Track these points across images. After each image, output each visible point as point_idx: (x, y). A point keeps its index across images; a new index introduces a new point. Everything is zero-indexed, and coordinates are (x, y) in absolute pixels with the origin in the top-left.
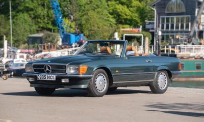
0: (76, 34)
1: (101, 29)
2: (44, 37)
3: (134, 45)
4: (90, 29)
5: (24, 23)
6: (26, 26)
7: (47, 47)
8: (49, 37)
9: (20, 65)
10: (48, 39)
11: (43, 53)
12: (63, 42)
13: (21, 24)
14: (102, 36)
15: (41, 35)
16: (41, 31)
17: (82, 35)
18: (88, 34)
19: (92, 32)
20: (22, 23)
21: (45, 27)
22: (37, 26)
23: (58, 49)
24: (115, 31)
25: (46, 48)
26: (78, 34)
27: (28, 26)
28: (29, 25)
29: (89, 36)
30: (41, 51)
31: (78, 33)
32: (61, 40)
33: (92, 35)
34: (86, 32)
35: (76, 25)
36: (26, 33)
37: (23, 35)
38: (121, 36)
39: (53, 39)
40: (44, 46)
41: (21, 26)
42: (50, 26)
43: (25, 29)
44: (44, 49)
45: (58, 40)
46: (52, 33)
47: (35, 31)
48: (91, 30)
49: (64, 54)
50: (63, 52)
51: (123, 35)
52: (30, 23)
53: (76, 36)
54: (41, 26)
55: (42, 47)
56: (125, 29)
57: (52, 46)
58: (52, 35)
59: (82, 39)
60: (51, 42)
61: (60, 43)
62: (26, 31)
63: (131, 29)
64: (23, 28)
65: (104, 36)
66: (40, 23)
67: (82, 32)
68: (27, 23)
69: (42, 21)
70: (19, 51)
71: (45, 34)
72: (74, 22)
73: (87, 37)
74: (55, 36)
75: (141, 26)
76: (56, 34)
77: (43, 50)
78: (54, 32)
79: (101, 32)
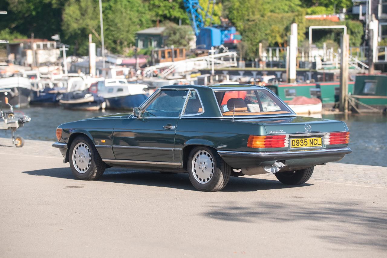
0: (223, 28)
1: (266, 18)
2: (165, 34)
3: (328, 48)
4: (246, 18)
5: (129, 9)
6: (132, 13)
7: (169, 53)
8: (175, 33)
9: (115, 90)
10: (173, 37)
11: (162, 65)
12: (198, 43)
13: (124, 10)
14: (268, 32)
15: (159, 30)
16: (160, 21)
17: (233, 29)
18: (242, 27)
19: (250, 23)
20: (126, 8)
21: (168, 15)
22: (154, 13)
23: (188, 56)
24: (293, 22)
25: (167, 55)
26: (226, 28)
27: (137, 14)
28: (138, 11)
29: (245, 31)
30: (158, 62)
31: (225, 25)
32: (195, 38)
33: (250, 30)
34: (240, 24)
35: (224, 10)
36: (133, 28)
37: (128, 32)
38: (304, 30)
39: (182, 37)
40: (163, 52)
41: (124, 14)
42: (177, 13)
43: (130, 19)
44: (164, 57)
45: (190, 40)
46: (181, 26)
47: (150, 22)
48: (248, 20)
49: (199, 65)
50: (197, 63)
51: (308, 28)
52: (140, 9)
53: (222, 31)
54: (161, 13)
55: (160, 53)
56: (313, 17)
57: (178, 51)
58: (178, 30)
59: (232, 37)
60: (177, 43)
61: (193, 45)
62: (133, 23)
63: (325, 16)
64: (128, 17)
65: (272, 31)
66: (159, 7)
67: (233, 24)
68: (135, 9)
69: (162, 4)
70: (119, 61)
71: (167, 28)
72: (220, 5)
73: (241, 34)
74: (185, 32)
75: (344, 10)
76: (186, 27)
77: (162, 60)
78: (182, 24)
79: (265, 23)
